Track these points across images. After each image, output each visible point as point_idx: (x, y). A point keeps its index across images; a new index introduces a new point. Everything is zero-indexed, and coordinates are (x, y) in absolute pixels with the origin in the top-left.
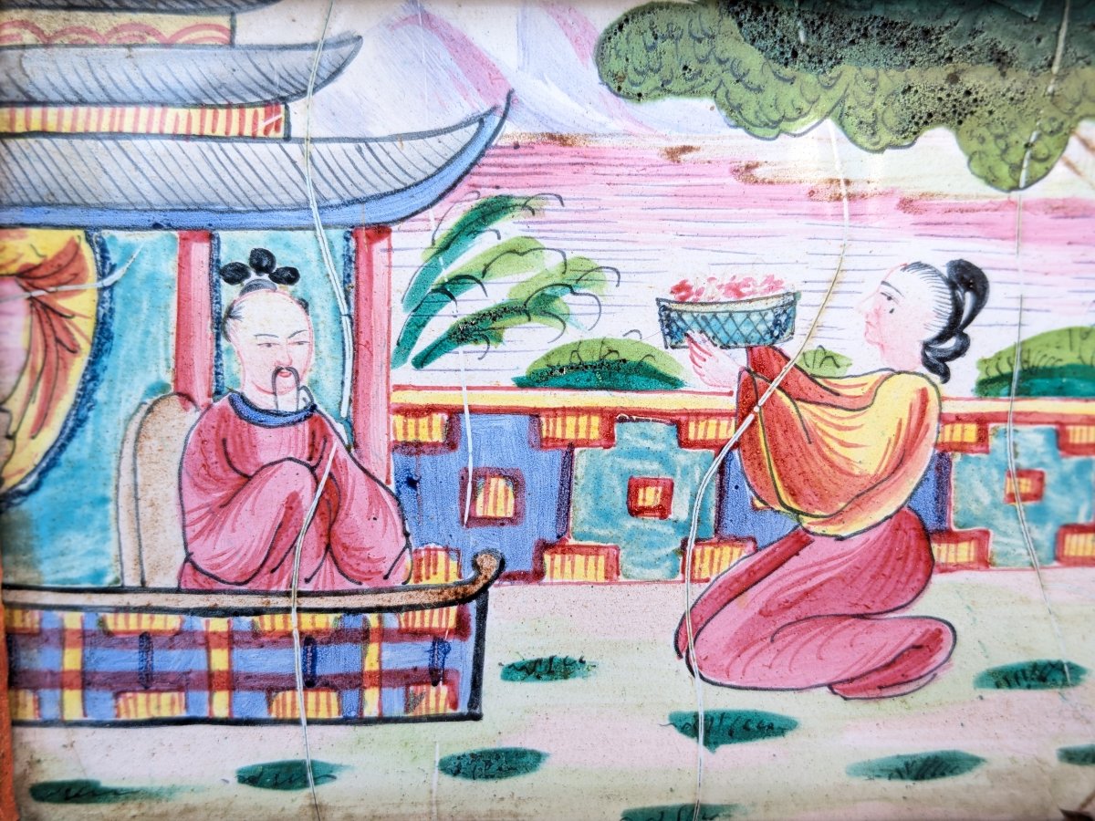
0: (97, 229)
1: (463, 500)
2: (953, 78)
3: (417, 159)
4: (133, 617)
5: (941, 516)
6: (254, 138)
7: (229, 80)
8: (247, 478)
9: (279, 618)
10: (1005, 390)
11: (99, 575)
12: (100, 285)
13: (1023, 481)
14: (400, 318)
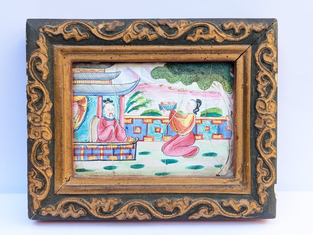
0: (87, 96)
1: (134, 130)
2: (197, 76)
3: (128, 87)
4: (91, 146)
5: (196, 133)
6: (107, 84)
7: (104, 77)
8: (106, 127)
9: (110, 146)
10: (204, 116)
11: (86, 140)
12: (87, 103)
13: (207, 128)
14: (126, 107)
